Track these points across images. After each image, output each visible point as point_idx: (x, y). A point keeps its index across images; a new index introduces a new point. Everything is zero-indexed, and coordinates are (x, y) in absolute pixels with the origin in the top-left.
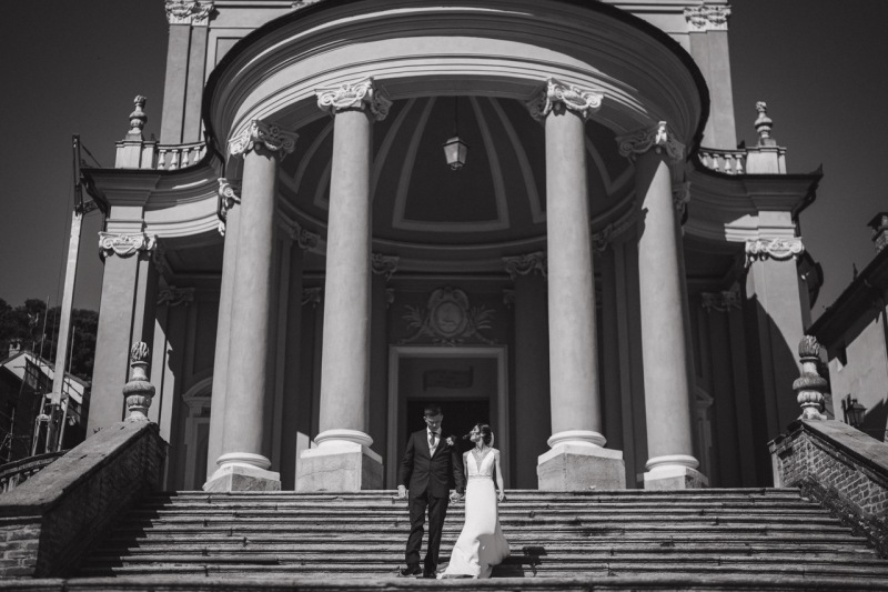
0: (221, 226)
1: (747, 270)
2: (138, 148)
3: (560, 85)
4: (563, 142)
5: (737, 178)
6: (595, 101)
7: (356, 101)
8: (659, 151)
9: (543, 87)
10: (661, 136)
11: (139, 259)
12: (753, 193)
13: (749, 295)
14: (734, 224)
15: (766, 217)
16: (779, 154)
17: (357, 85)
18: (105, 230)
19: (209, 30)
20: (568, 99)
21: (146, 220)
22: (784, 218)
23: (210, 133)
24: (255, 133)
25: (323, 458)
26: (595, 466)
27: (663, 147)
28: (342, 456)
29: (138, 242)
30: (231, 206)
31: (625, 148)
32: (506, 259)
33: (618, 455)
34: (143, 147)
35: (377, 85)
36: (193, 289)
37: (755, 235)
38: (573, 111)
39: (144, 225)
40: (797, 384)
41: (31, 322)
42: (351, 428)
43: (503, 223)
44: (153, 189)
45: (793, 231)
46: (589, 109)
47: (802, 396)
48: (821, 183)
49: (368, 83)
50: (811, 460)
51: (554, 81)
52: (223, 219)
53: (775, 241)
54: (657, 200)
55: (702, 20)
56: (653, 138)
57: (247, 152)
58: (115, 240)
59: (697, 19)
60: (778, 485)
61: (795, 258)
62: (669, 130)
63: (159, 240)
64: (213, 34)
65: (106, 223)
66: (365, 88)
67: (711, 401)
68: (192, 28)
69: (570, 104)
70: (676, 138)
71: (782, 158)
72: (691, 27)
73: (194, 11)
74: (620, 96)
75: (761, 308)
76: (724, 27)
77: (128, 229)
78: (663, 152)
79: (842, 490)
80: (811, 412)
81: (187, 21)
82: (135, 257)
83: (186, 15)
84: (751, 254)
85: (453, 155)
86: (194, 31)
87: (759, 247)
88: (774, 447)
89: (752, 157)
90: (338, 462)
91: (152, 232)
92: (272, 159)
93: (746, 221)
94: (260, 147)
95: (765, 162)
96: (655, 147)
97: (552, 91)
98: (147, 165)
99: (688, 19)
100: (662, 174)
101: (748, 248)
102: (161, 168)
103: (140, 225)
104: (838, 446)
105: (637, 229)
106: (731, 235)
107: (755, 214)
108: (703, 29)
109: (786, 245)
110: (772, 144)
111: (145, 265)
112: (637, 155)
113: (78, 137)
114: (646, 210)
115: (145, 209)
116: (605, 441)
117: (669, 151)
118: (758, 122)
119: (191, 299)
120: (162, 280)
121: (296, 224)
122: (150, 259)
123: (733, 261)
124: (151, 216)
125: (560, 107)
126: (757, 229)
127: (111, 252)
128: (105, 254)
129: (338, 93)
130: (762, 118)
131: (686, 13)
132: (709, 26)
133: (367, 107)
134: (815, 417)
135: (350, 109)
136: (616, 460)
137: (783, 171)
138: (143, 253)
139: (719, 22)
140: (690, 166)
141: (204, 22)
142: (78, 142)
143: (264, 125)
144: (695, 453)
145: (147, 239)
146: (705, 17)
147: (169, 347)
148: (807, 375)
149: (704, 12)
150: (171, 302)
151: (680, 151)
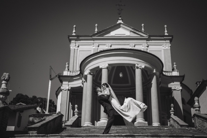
0: (82, 85)
1: (172, 92)
2: (67, 72)
3: (138, 64)
4: (138, 73)
5: (170, 76)
6: (143, 67)
7: (106, 67)
8: (154, 74)
9: (135, 65)
10: (155, 71)
11: (68, 91)
12: (173, 79)
13: (173, 96)
14: (170, 84)
15: (175, 83)
16: (178, 72)
17: (106, 65)
18: (62, 86)
19: (78, 49)
20: (139, 66)
21: (69, 84)
22: (179, 83)
23: (80, 70)
24: (89, 71)
25: (101, 123)
26: (143, 124)
27: (155, 73)
28: (104, 122)
29: (68, 88)
30: (84, 82)
31: (149, 73)
32: (130, 90)
33: (147, 122)
34: (68, 71)
35: (109, 65)
36: (75, 96)
37: (173, 86)
38: (140, 68)
39: (69, 85)
40: (170, 111)
41: (39, 101)
42: (105, 118)
43: (130, 84)
44: (70, 79)
45: (180, 85)
46: (142, 68)
47: (171, 113)
48: (185, 77)
49: (107, 64)
50: (172, 121)
51: (137, 64)
52: (83, 84)
53: (177, 87)
54: (154, 82)
55: (166, 47)
56: (153, 72)
57: (88, 74)
58: (64, 88)
59: (165, 46)
60: (169, 125)
61: (180, 90)
62: (156, 70)
63: (71, 88)
64: (78, 50)
65: (62, 85)
66: (107, 65)
67: (167, 115)
68: (75, 49)
69: (139, 67)
70: (157, 71)
71: (178, 73)
72: (164, 48)
73: (75, 46)
74: (148, 65)
75: (174, 99)
76: (170, 48)
77: (66, 86)
78: (155, 74)
79: (174, 125)
80: (172, 115)
81: (74, 48)
82: (67, 91)
83: (73, 47)
84: (173, 90)
85: (121, 75)
86: (75, 50)
87: (174, 88)
88: (168, 120)
89: (173, 72)
90: (104, 123)
91: (70, 86)
92: (92, 76)
93: (172, 84)
94: (90, 74)
95: (175, 73)
96: (153, 73)
97: (136, 65)
98: (69, 75)
99: (163, 46)
100: (155, 77)
101: (172, 88)
102: (71, 75)
103: (68, 85)
104: (174, 119)
105: (151, 86)
106: (169, 86)
107: (173, 82)
108: (166, 48)
109: (179, 88)
110: (177, 70)
111: (69, 92)
112: (151, 74)
113: (51, 66)
114: (152, 83)
115: (69, 82)
116: (145, 120)
117: (156, 74)
118: (174, 66)
119: (75, 97)
120: (71, 94)
121: (94, 85)
122: (70, 91)
123: (170, 91)
124: (70, 83)
125: (138, 68)
126: (174, 85)
127: (63, 90)
128: (62, 90)
129: (103, 66)
130: (175, 66)
131: (163, 45)
132: (167, 48)
133: (107, 68)
134: (173, 116)
135: (105, 68)
136: (146, 123)
137: (179, 75)
138: (68, 90)
139: (169, 47)
140: (161, 75)
141: (77, 48)
142: (51, 67)
143: (91, 70)
144: (160, 123)
145: (69, 87)
146: (166, 46)
147: (72, 106)
148: (172, 110)
149: (166, 45)
150: (72, 98)
151: (158, 73)
